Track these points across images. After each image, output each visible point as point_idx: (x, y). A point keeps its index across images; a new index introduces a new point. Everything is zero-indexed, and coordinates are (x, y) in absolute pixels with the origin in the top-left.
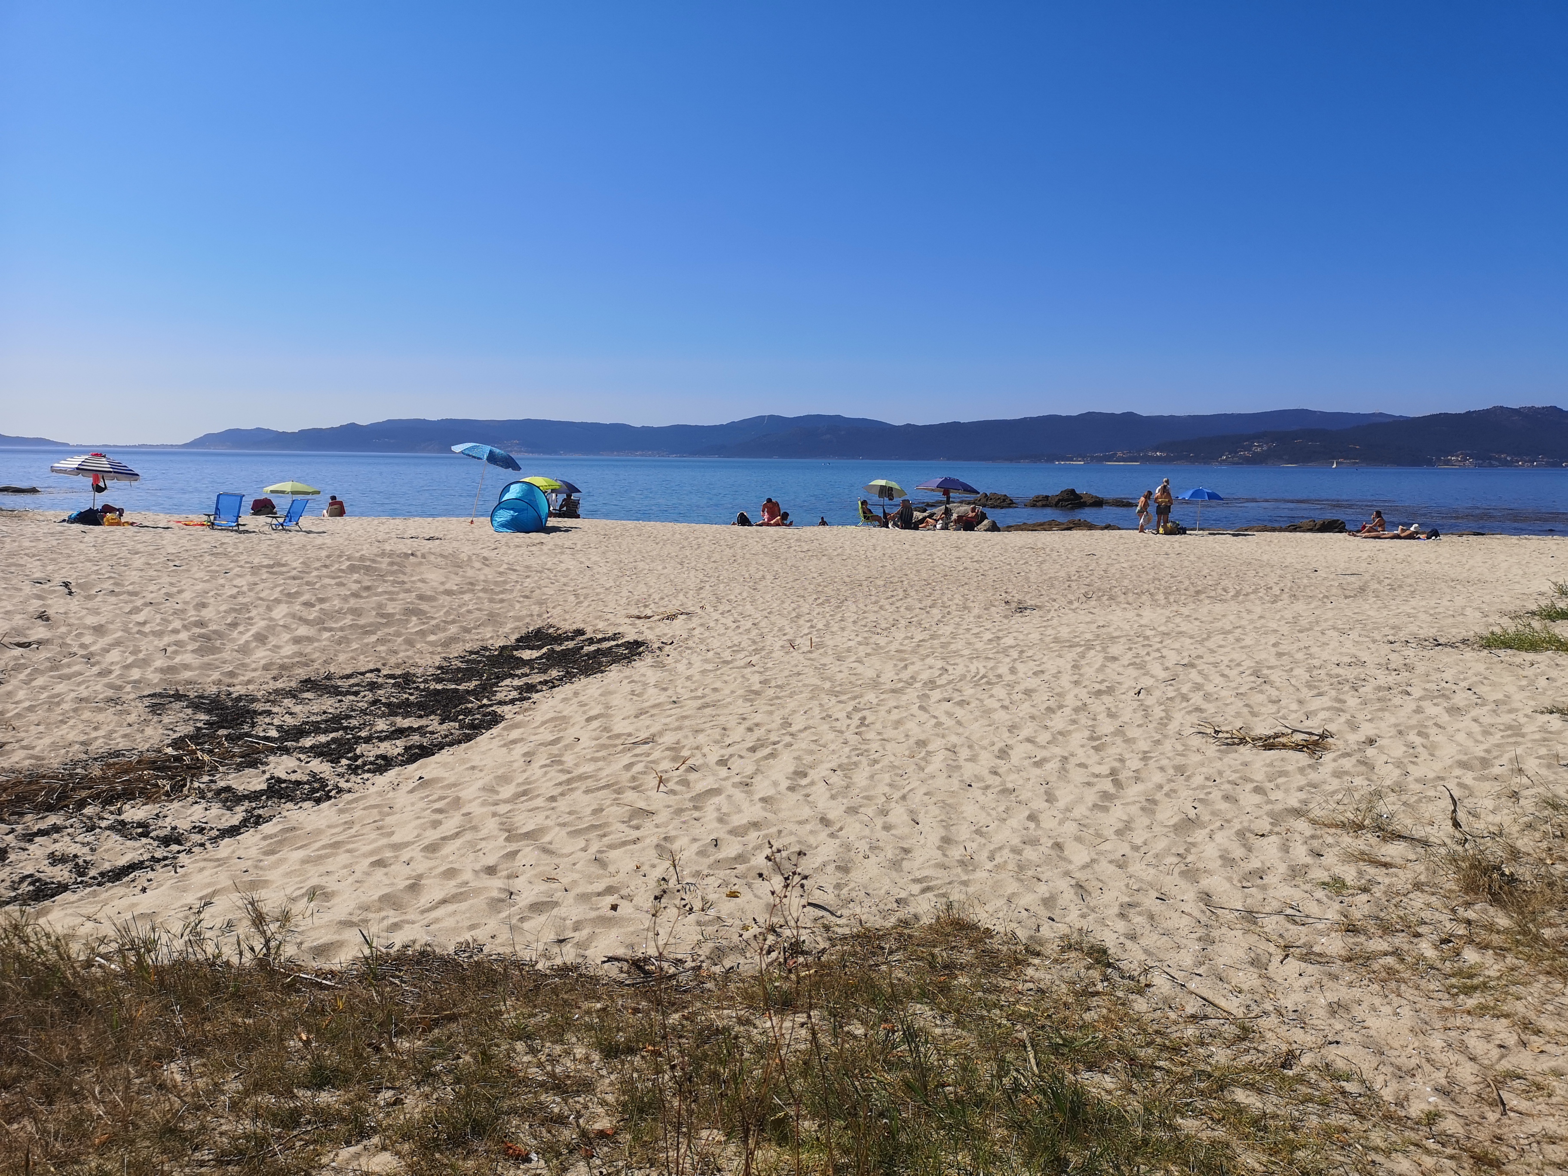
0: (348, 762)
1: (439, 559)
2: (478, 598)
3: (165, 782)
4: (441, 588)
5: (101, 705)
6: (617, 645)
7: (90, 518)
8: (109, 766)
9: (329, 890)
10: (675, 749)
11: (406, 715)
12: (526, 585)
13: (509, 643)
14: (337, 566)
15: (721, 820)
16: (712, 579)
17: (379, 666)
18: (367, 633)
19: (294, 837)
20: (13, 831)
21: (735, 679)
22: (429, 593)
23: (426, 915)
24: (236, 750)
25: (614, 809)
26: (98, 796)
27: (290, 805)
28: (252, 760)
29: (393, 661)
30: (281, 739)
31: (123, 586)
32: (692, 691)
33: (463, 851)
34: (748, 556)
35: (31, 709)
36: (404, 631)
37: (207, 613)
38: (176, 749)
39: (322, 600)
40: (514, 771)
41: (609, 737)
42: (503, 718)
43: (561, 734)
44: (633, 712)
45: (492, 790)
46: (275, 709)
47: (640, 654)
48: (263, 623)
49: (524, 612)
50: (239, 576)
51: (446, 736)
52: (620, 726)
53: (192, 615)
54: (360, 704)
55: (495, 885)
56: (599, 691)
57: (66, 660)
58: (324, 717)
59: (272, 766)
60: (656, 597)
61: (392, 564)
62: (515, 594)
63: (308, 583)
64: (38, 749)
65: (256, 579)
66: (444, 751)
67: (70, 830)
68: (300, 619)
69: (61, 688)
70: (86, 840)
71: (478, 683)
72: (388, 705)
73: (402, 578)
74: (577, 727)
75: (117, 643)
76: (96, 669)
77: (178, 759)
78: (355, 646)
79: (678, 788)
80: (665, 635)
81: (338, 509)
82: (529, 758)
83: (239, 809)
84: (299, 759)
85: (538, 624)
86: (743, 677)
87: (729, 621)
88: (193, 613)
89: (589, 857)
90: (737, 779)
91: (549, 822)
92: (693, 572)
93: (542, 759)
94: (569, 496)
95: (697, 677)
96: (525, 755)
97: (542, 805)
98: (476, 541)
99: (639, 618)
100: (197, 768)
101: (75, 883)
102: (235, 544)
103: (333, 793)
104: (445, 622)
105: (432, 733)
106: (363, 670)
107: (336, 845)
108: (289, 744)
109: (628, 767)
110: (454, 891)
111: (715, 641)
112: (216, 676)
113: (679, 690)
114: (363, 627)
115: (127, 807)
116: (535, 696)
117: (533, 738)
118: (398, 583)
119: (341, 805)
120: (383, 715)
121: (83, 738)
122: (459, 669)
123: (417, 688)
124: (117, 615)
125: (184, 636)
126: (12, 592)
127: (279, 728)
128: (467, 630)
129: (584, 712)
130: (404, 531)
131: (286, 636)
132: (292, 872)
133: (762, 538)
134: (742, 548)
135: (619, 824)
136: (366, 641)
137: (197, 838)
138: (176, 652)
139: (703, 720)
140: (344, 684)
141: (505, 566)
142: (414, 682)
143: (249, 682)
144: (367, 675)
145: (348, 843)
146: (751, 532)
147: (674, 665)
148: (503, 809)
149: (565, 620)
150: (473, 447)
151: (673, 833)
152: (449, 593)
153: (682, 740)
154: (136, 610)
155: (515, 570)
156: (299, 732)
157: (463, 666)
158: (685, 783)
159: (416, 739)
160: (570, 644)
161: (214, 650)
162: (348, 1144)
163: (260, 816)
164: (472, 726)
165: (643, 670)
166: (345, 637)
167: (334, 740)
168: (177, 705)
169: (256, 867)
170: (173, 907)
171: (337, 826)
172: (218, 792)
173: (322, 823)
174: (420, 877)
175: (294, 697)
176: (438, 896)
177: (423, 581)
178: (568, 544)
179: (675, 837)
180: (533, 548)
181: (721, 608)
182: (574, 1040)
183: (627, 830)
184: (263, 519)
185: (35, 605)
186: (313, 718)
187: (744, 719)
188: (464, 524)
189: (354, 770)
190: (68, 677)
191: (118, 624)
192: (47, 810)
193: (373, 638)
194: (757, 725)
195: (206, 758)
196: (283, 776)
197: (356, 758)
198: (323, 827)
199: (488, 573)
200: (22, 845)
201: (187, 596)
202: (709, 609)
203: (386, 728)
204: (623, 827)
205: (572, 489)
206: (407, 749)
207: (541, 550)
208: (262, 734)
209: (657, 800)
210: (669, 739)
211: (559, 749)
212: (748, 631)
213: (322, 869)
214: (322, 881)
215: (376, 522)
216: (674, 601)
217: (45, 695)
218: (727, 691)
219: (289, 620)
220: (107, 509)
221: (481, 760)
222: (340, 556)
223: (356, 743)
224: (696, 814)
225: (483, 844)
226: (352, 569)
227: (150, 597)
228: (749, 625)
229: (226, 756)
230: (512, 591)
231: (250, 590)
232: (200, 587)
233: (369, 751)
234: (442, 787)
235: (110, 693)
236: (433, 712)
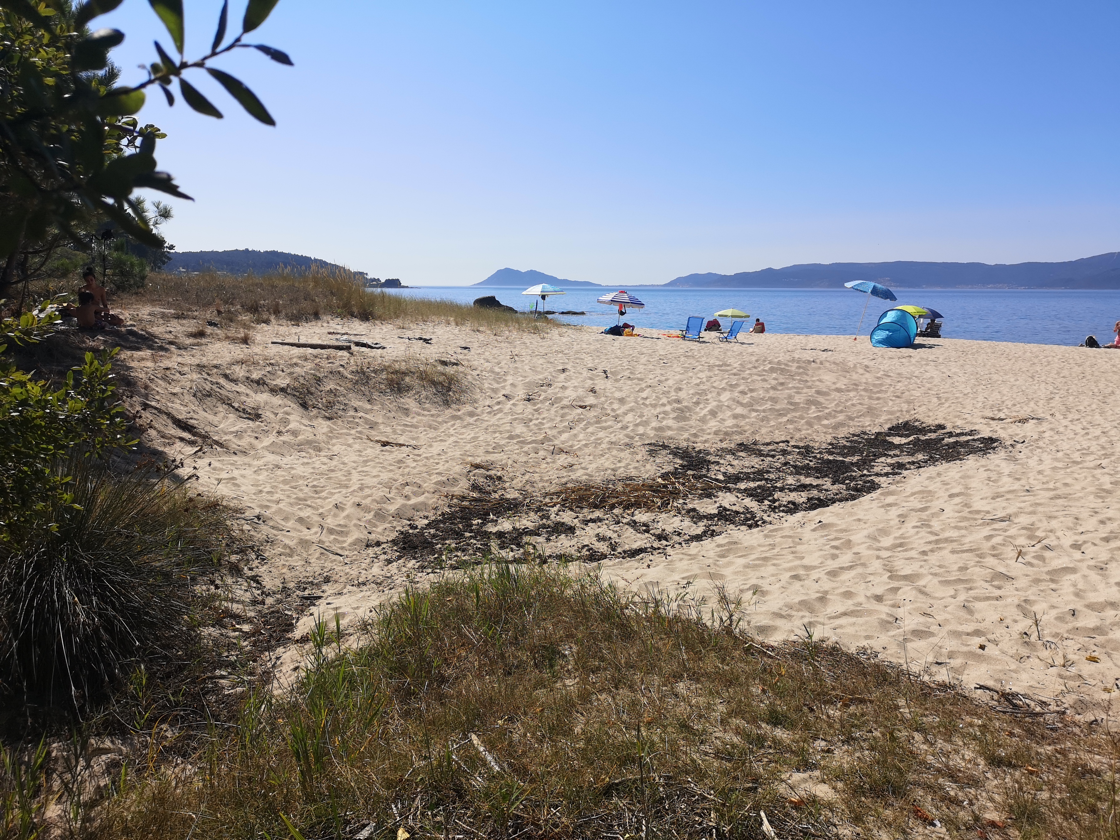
0: (769, 503)
1: (833, 366)
2: (861, 395)
3: (658, 500)
4: (834, 387)
5: (622, 447)
6: (974, 440)
7: (616, 331)
8: (628, 485)
9: (764, 589)
10: (1030, 530)
11: (807, 475)
12: (897, 387)
13: (883, 431)
14: (762, 367)
15: (1077, 595)
16: (1062, 392)
17: (788, 438)
18: (780, 415)
19: (737, 548)
20: (577, 517)
21: (1086, 478)
22: (824, 390)
23: (832, 621)
24: (699, 485)
25: (977, 569)
26: (620, 503)
27: (732, 526)
28: (708, 493)
29: (797, 436)
30: (726, 482)
31: (635, 374)
32: (1043, 483)
33: (857, 580)
34: (1096, 373)
35: (586, 445)
36: (806, 415)
37: (682, 395)
38: (664, 480)
39: (752, 391)
40: (892, 527)
41: (970, 512)
42: (879, 487)
43: (928, 504)
44: (989, 494)
45: (875, 539)
46: (722, 461)
47: (994, 448)
48: (715, 404)
49: (896, 408)
50: (701, 371)
51: (837, 494)
52: (978, 505)
53: (673, 396)
54: (776, 464)
55: (883, 610)
56: (959, 475)
57: (604, 418)
58: (752, 470)
59: (720, 498)
60: (1009, 403)
61: (799, 367)
62: (888, 394)
63: (743, 378)
64: (590, 470)
65: (711, 374)
66: (836, 505)
67: (607, 522)
68: (738, 402)
69: (601, 434)
70: (615, 529)
71: (859, 458)
72: (795, 467)
73: (806, 378)
74: (941, 501)
75: (632, 410)
76: (619, 425)
77: (665, 486)
78: (772, 423)
79: (1035, 562)
80: (1017, 435)
81: (760, 328)
82: (903, 519)
83: (701, 524)
84: (737, 497)
85: (907, 418)
86: (1093, 476)
87: (1078, 428)
88: (674, 394)
89: (958, 604)
90: (1092, 563)
91: (922, 571)
92: (1043, 385)
93: (913, 521)
94: (933, 321)
95: (1048, 472)
96: (899, 516)
97: (916, 556)
98: (858, 353)
99: (993, 419)
100: (675, 494)
101: (610, 554)
102: (699, 350)
103: (759, 523)
104: (835, 411)
105: (826, 490)
106: (778, 440)
107: (765, 559)
108: (730, 485)
109: (989, 538)
110: (852, 608)
111: (1065, 444)
112: (686, 435)
113: (1031, 481)
114: (778, 410)
115: (637, 512)
116: (905, 473)
117: (905, 504)
118: (803, 381)
119: (766, 532)
120: (791, 474)
121: (613, 466)
122: (845, 447)
123: (815, 457)
124: (632, 392)
125: (668, 408)
126: (578, 375)
127: (725, 474)
128: (851, 419)
129: (947, 490)
130: (806, 345)
131: (729, 413)
132: (738, 572)
133: (1111, 359)
134: (1092, 366)
135: (982, 582)
136: (780, 420)
137: (676, 538)
138: (663, 418)
139: (1055, 509)
140: (766, 449)
141: (882, 373)
142: (813, 453)
143: (706, 441)
144: (780, 444)
145: (774, 559)
146: (1099, 353)
147: (1026, 460)
148: (885, 554)
149: (929, 416)
150: (861, 284)
151: (1032, 598)
152: (839, 390)
153: (1037, 523)
154: (642, 390)
155: (889, 376)
156: (737, 478)
157: (848, 444)
158: (1041, 558)
159: (815, 493)
160: (933, 436)
161: (685, 419)
162: (798, 770)
163: (714, 531)
164: (856, 489)
165: (997, 462)
166: (766, 417)
167: (759, 487)
168: (664, 452)
169: (715, 564)
170: (667, 580)
171: (764, 546)
172: (689, 511)
173: (754, 542)
174: (826, 592)
175: (733, 454)
176: (841, 609)
177: (820, 381)
178: (932, 357)
179: (1035, 602)
180: (903, 360)
181: (1070, 416)
182: (961, 743)
183: (990, 588)
184: (714, 334)
185: (589, 383)
186: (745, 470)
187: (1096, 513)
188: (849, 341)
189: (773, 509)
190: (605, 428)
191: (632, 398)
192: (594, 507)
193: (785, 419)
194: (1110, 519)
195: (681, 488)
196: (728, 507)
197: (774, 501)
198: (755, 545)
199: (869, 377)
200: (583, 526)
201: (670, 382)
202: (1058, 416)
203: (793, 483)
204: (986, 585)
205: (935, 315)
206: (809, 499)
207: (910, 362)
208: (714, 477)
209: (1016, 568)
210: (1024, 520)
211: (928, 516)
212: (1097, 438)
213: (758, 574)
214: (760, 582)
215: (786, 337)
216: (1025, 408)
217: (593, 438)
218: (1078, 487)
219: (731, 403)
220: (626, 326)
221: (865, 515)
222: (764, 361)
223: (774, 491)
224: (1053, 586)
225: (871, 578)
226: (772, 370)
227: (649, 382)
228: (1098, 432)
229: (692, 488)
230: (886, 392)
231: (707, 381)
232: (678, 377)
233: (784, 498)
234: (836, 531)
235: (627, 440)
236: (826, 476)
